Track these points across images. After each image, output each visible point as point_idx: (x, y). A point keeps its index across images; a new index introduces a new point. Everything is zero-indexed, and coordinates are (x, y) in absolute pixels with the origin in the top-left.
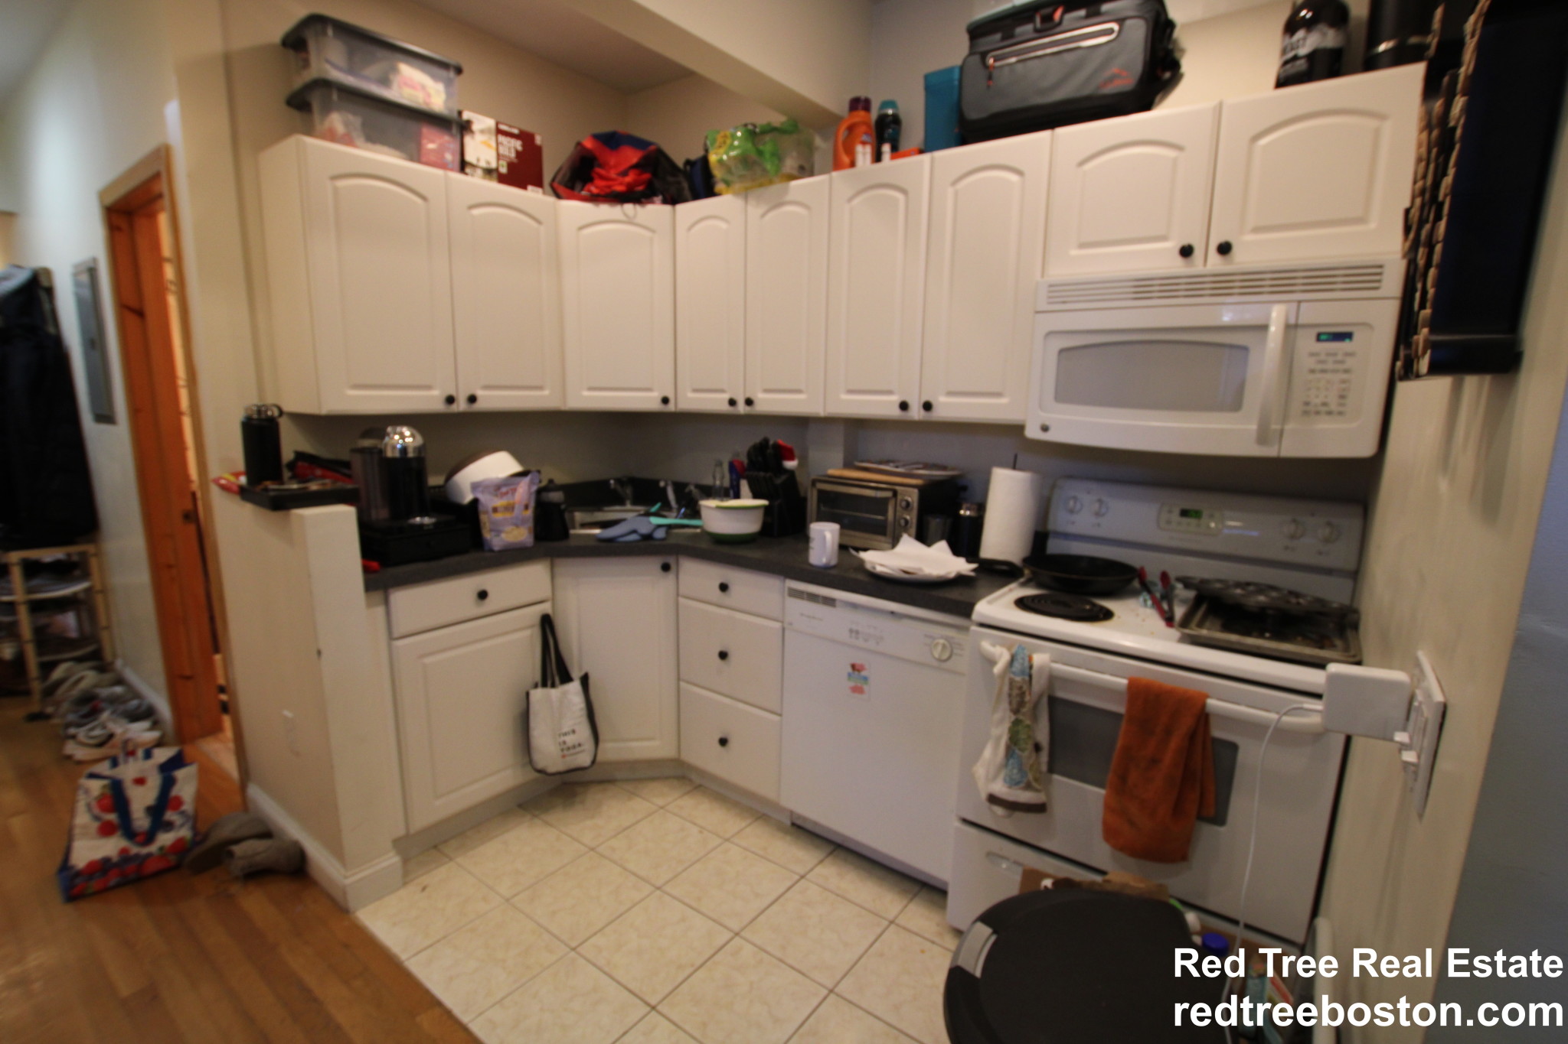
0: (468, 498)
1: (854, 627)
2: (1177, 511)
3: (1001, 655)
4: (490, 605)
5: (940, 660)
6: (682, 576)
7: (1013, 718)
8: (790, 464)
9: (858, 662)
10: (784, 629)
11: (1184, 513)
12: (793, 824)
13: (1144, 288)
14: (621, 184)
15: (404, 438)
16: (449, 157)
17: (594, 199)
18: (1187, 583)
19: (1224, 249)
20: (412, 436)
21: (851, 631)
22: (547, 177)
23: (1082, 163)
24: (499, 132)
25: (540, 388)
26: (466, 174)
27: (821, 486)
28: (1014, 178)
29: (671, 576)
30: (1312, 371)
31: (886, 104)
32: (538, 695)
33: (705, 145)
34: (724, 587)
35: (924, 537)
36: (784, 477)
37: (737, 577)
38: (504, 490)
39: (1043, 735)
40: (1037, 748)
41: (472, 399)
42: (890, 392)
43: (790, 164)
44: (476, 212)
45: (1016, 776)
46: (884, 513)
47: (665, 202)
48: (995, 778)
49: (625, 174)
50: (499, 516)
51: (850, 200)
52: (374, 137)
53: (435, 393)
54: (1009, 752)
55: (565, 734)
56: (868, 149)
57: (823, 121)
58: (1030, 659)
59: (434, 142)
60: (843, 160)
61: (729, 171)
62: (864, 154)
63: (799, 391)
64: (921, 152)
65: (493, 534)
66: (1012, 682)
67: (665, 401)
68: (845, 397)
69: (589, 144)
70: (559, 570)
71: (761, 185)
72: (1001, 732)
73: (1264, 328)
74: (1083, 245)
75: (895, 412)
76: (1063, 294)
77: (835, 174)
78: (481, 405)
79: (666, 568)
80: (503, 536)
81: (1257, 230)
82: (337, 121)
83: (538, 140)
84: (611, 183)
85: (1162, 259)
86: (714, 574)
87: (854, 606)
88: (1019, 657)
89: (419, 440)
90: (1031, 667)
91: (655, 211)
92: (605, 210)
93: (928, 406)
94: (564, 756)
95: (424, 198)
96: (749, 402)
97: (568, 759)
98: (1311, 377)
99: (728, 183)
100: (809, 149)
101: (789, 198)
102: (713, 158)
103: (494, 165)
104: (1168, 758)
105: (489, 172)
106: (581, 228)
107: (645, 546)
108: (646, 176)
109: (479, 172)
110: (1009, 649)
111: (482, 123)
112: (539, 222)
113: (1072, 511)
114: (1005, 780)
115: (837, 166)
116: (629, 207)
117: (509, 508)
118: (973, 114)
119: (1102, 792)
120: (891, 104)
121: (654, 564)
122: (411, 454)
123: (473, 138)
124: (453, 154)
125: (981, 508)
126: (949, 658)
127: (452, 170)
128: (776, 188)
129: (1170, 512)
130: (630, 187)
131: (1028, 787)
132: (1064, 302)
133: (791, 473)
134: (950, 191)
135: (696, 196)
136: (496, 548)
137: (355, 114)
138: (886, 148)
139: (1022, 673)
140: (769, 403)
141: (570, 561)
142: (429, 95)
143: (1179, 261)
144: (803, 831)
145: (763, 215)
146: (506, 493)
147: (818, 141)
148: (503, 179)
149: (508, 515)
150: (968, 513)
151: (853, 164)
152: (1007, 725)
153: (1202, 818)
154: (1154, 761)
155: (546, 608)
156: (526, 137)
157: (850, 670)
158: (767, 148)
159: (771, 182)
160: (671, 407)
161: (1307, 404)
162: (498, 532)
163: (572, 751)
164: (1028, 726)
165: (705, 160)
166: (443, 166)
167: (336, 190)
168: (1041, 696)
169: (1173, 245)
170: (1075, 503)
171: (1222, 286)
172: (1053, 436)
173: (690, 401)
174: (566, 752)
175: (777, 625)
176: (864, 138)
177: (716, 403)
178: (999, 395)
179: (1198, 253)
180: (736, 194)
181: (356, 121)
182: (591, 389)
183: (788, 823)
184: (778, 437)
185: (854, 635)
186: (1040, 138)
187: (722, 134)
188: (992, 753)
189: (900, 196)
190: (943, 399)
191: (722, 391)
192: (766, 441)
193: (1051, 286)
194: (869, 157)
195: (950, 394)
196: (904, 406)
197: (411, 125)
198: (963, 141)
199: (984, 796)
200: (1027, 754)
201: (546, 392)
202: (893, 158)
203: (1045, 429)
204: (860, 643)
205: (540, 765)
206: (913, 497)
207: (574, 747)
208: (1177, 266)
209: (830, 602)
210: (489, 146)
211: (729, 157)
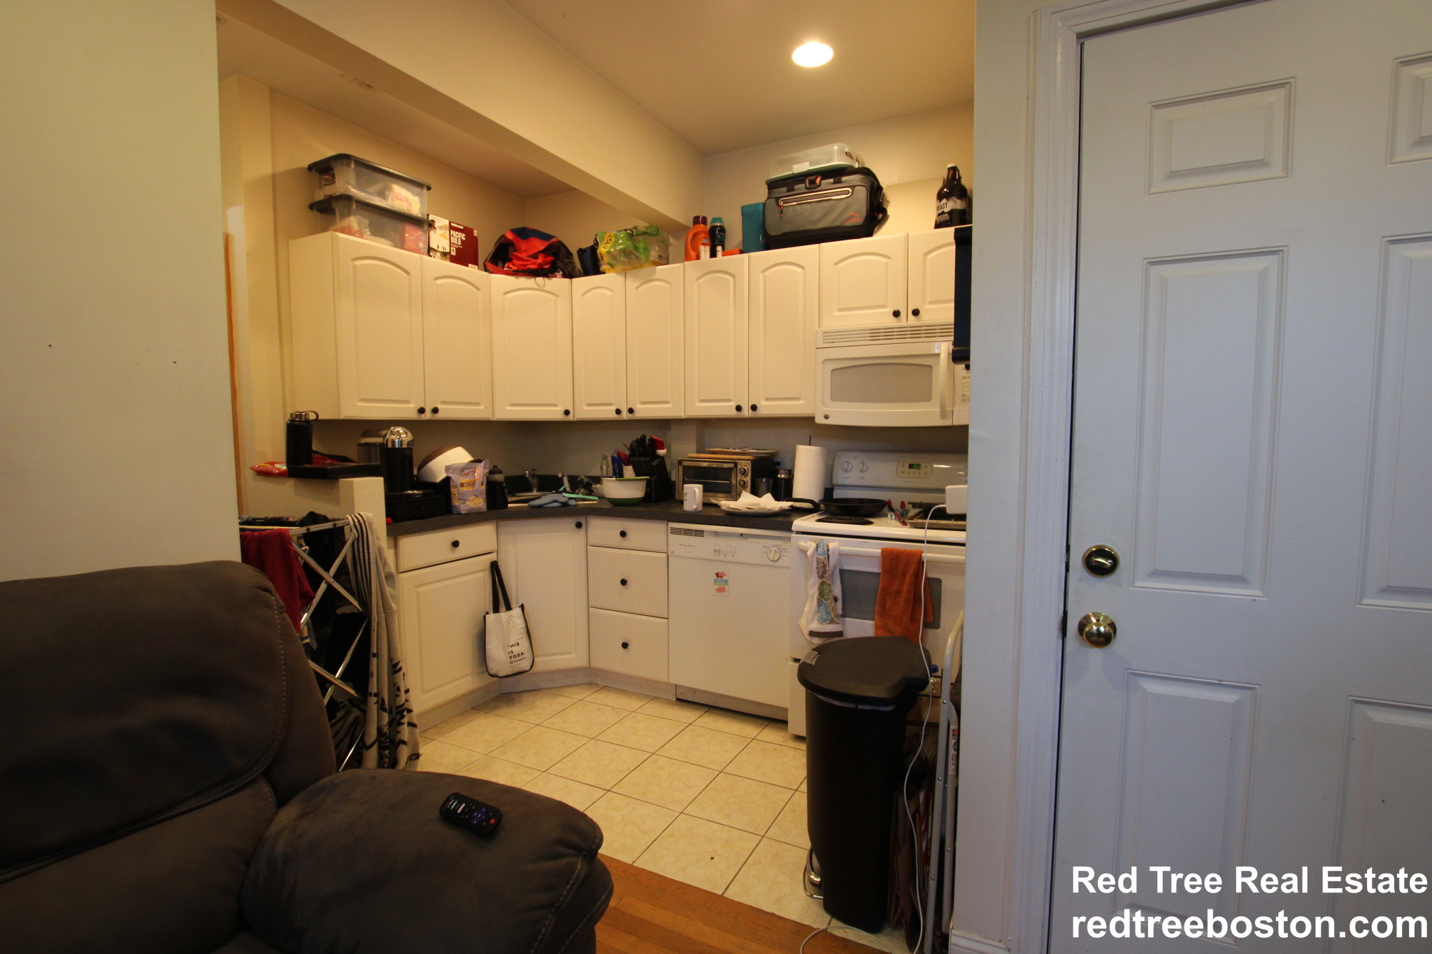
0: (440, 477)
1: (717, 548)
2: (907, 466)
3: (811, 546)
4: (460, 552)
5: (773, 561)
6: (590, 531)
7: (820, 581)
8: (661, 452)
9: (720, 571)
10: (668, 556)
11: (911, 466)
12: (678, 699)
13: (876, 334)
14: (534, 264)
15: (401, 436)
16: (421, 245)
17: (516, 273)
18: (914, 505)
19: (916, 313)
20: (406, 433)
21: (715, 551)
22: (481, 260)
23: (837, 264)
24: (451, 228)
25: (478, 404)
26: (431, 256)
27: (685, 463)
28: (799, 270)
29: (582, 531)
30: (964, 378)
31: (714, 220)
32: (491, 617)
33: (596, 239)
34: (623, 534)
35: (755, 492)
36: (657, 461)
37: (633, 526)
38: (466, 471)
39: (837, 590)
40: (836, 599)
41: (435, 411)
42: (729, 400)
43: (654, 254)
44: (439, 282)
45: (825, 616)
46: (729, 478)
47: (564, 276)
48: (812, 622)
49: (535, 257)
50: (465, 489)
51: (698, 279)
52: (377, 232)
53: (412, 406)
54: (820, 603)
55: (512, 646)
56: (708, 248)
57: (676, 229)
58: (828, 546)
59: (412, 233)
60: (691, 254)
61: (614, 257)
62: (705, 252)
63: (667, 402)
64: (741, 252)
65: (461, 501)
66: (818, 560)
67: (567, 412)
68: (698, 404)
69: (510, 236)
70: (501, 530)
71: (634, 268)
72: (814, 591)
73: (938, 355)
74: (840, 310)
75: (733, 413)
76: (832, 338)
77: (686, 263)
78: (441, 415)
79: (579, 525)
80: (468, 503)
81: (931, 303)
82: (353, 221)
83: (475, 233)
84: (526, 263)
85: (883, 318)
86: (616, 525)
87: (716, 534)
88: (821, 545)
89: (410, 437)
90: (828, 550)
91: (558, 283)
92: (524, 281)
93: (754, 408)
94: (511, 662)
95: (408, 273)
96: (631, 411)
97: (514, 664)
98: (964, 381)
99: (612, 266)
100: (665, 245)
101: (656, 276)
102: (602, 250)
103: (448, 250)
104: (905, 588)
105: (444, 254)
106: (505, 293)
107: (565, 510)
108: (550, 259)
109: (439, 254)
110: (815, 542)
111: (441, 222)
112: (478, 289)
113: (846, 471)
114: (818, 621)
115: (688, 258)
116: (540, 280)
117: (472, 484)
118: (772, 232)
119: (873, 622)
120: (720, 220)
121: (570, 523)
122: (405, 446)
123: (435, 232)
124: (424, 243)
125: (791, 473)
126: (779, 558)
127: (423, 254)
128: (647, 270)
129: (903, 466)
130: (540, 266)
131: (832, 621)
132: (832, 342)
133: (662, 458)
134: (761, 276)
135: (586, 273)
136: (463, 512)
137: (365, 217)
138: (719, 248)
139: (824, 554)
140: (645, 411)
141: (509, 523)
142: (410, 204)
143: (893, 319)
144: (687, 700)
145: (638, 287)
146: (468, 474)
147: (671, 240)
148: (454, 260)
149: (470, 489)
150: (783, 476)
151: (698, 257)
152: (817, 586)
153: (926, 626)
154: (899, 592)
155: (493, 557)
156: (467, 231)
157: (715, 577)
158: (641, 245)
159: (641, 266)
160: (570, 418)
161: (963, 395)
162: (465, 500)
163: (517, 658)
164: (829, 585)
165: (594, 249)
166: (417, 251)
167: (355, 267)
168: (835, 568)
169: (890, 310)
170: (848, 465)
171: (915, 332)
172: (832, 421)
173: (585, 412)
174: (513, 659)
175: (664, 555)
176: (704, 241)
177: (607, 413)
178: (797, 399)
179: (903, 314)
180: (617, 273)
181: (366, 221)
182: (512, 405)
183: (675, 699)
184: (650, 434)
185: (717, 553)
186: (814, 248)
187: (608, 234)
188: (811, 606)
189: (731, 278)
190: (763, 403)
191: (610, 404)
192: (644, 437)
193: (824, 333)
194: (708, 254)
195: (768, 399)
196: (739, 408)
197: (399, 225)
198: (767, 247)
199: (806, 633)
200: (830, 601)
201: (482, 407)
202: (723, 255)
203: (826, 417)
204: (722, 558)
205: (493, 670)
206: (747, 466)
207: (519, 655)
208: (892, 322)
209: (700, 533)
210: (445, 237)
211: (615, 250)
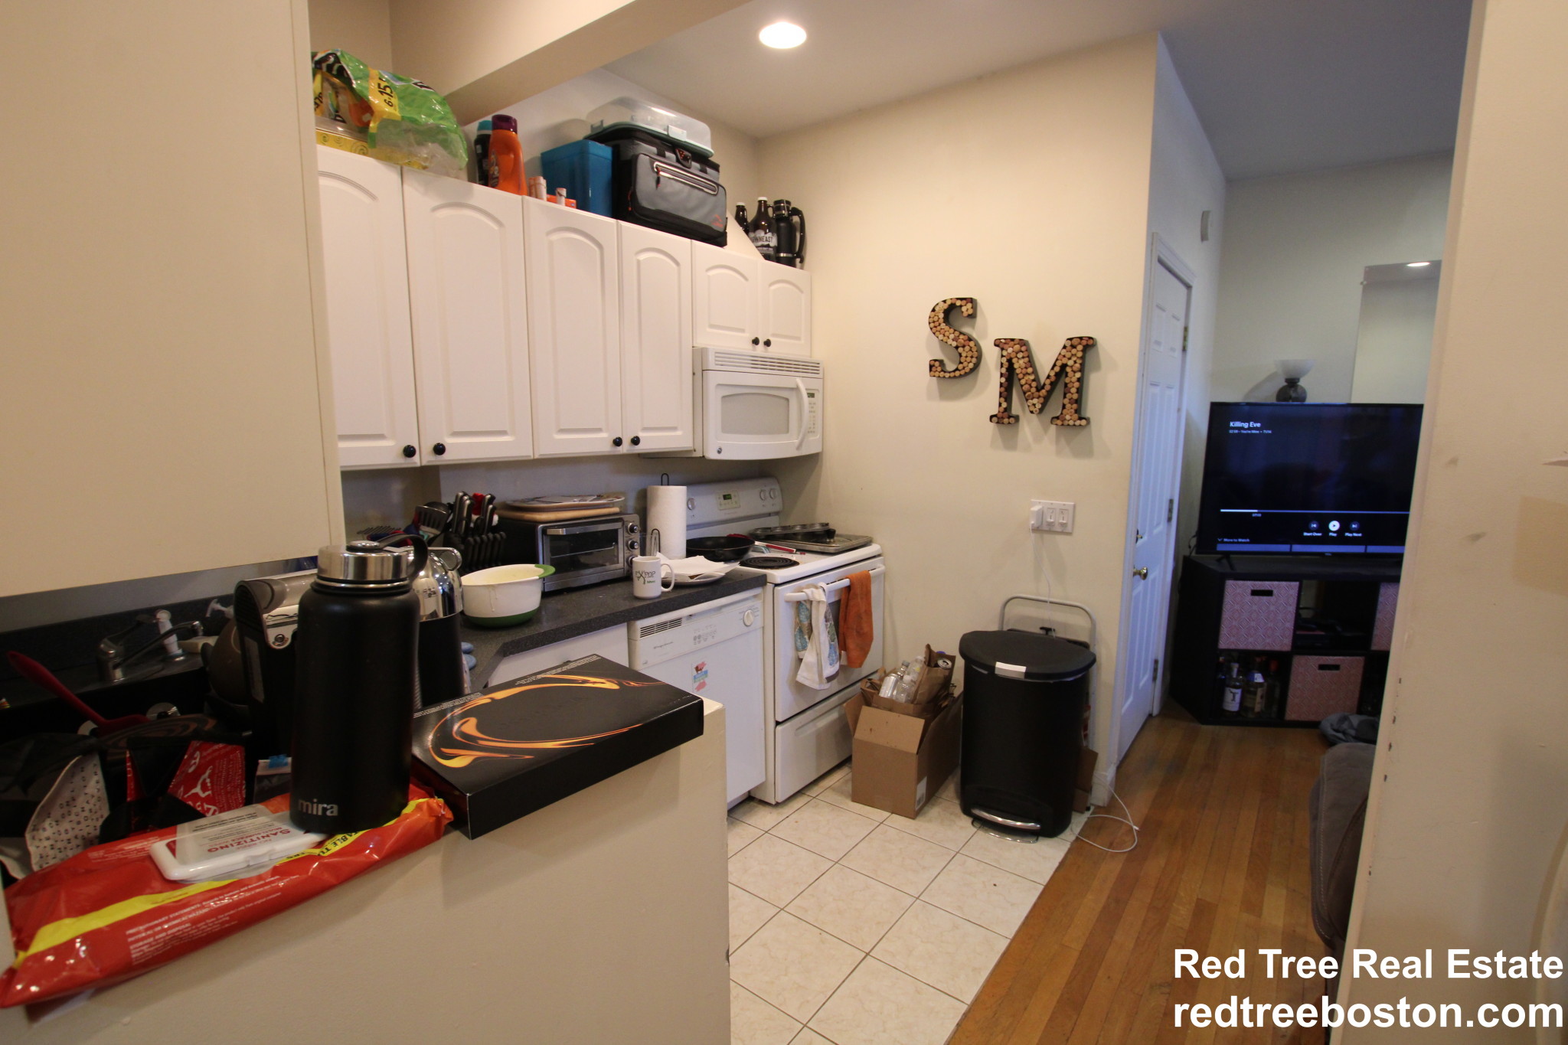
1: (697, 634)
2: (722, 498)
5: (749, 626)
9: (700, 662)
11: (725, 497)
13: (747, 361)
19: (768, 343)
21: (695, 638)
23: (706, 271)
28: (671, 263)
51: (549, 233)
68: (556, 436)
74: (712, 326)
85: (748, 344)
87: (694, 617)
93: (636, 441)
96: (439, 450)
98: (809, 414)
118: (645, 202)
126: (753, 621)
134: (634, 258)
138: (562, 193)
145: (435, 209)
157: (695, 672)
169: (748, 336)
172: (724, 456)
178: (675, 429)
179: (760, 343)
185: (697, 640)
186: (685, 242)
189: (595, 246)
193: (716, 353)
195: (644, 430)
196: (619, 442)
203: (720, 452)
204: (702, 645)
209: (676, 623)
